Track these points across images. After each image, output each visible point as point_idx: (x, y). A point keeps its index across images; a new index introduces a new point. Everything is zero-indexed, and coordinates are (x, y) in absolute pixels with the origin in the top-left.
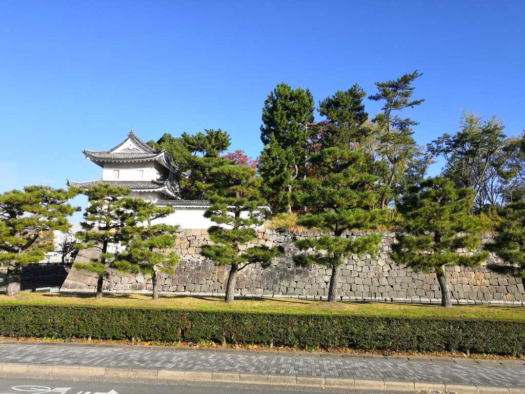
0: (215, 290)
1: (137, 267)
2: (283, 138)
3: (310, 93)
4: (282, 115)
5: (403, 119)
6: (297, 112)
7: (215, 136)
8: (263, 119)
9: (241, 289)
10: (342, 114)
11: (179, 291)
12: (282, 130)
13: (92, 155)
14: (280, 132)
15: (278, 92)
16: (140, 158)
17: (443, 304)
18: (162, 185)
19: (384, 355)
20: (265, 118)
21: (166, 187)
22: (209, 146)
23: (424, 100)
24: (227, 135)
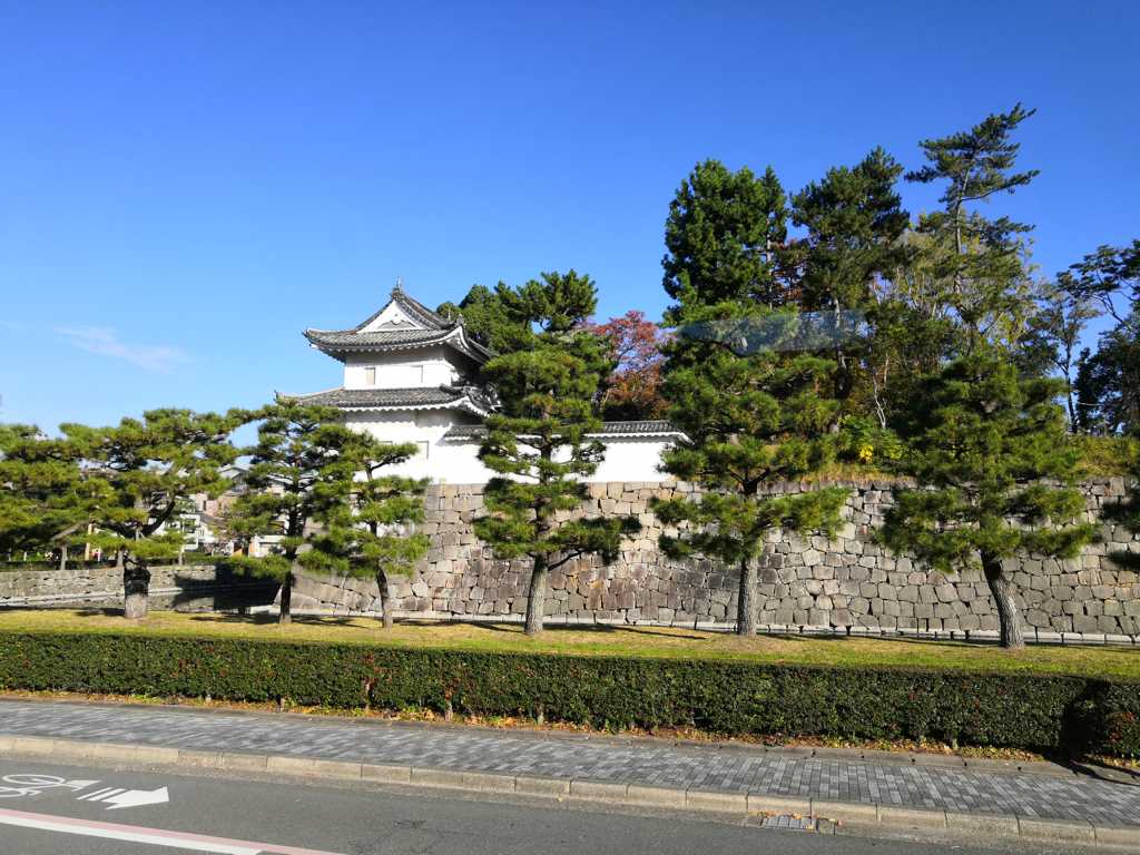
0: (571, 611)
1: (345, 562)
2: (712, 281)
3: (773, 177)
4: (705, 231)
5: (992, 219)
6: (737, 221)
7: (561, 287)
8: (668, 242)
9: (627, 610)
10: (841, 218)
11: (499, 614)
12: (707, 265)
13: (323, 338)
14: (702, 267)
15: (699, 182)
16: (414, 341)
17: (1003, 642)
18: (458, 394)
19: (765, 743)
20: (671, 240)
21: (467, 398)
22: (550, 308)
23: (1037, 172)
24: (589, 282)
